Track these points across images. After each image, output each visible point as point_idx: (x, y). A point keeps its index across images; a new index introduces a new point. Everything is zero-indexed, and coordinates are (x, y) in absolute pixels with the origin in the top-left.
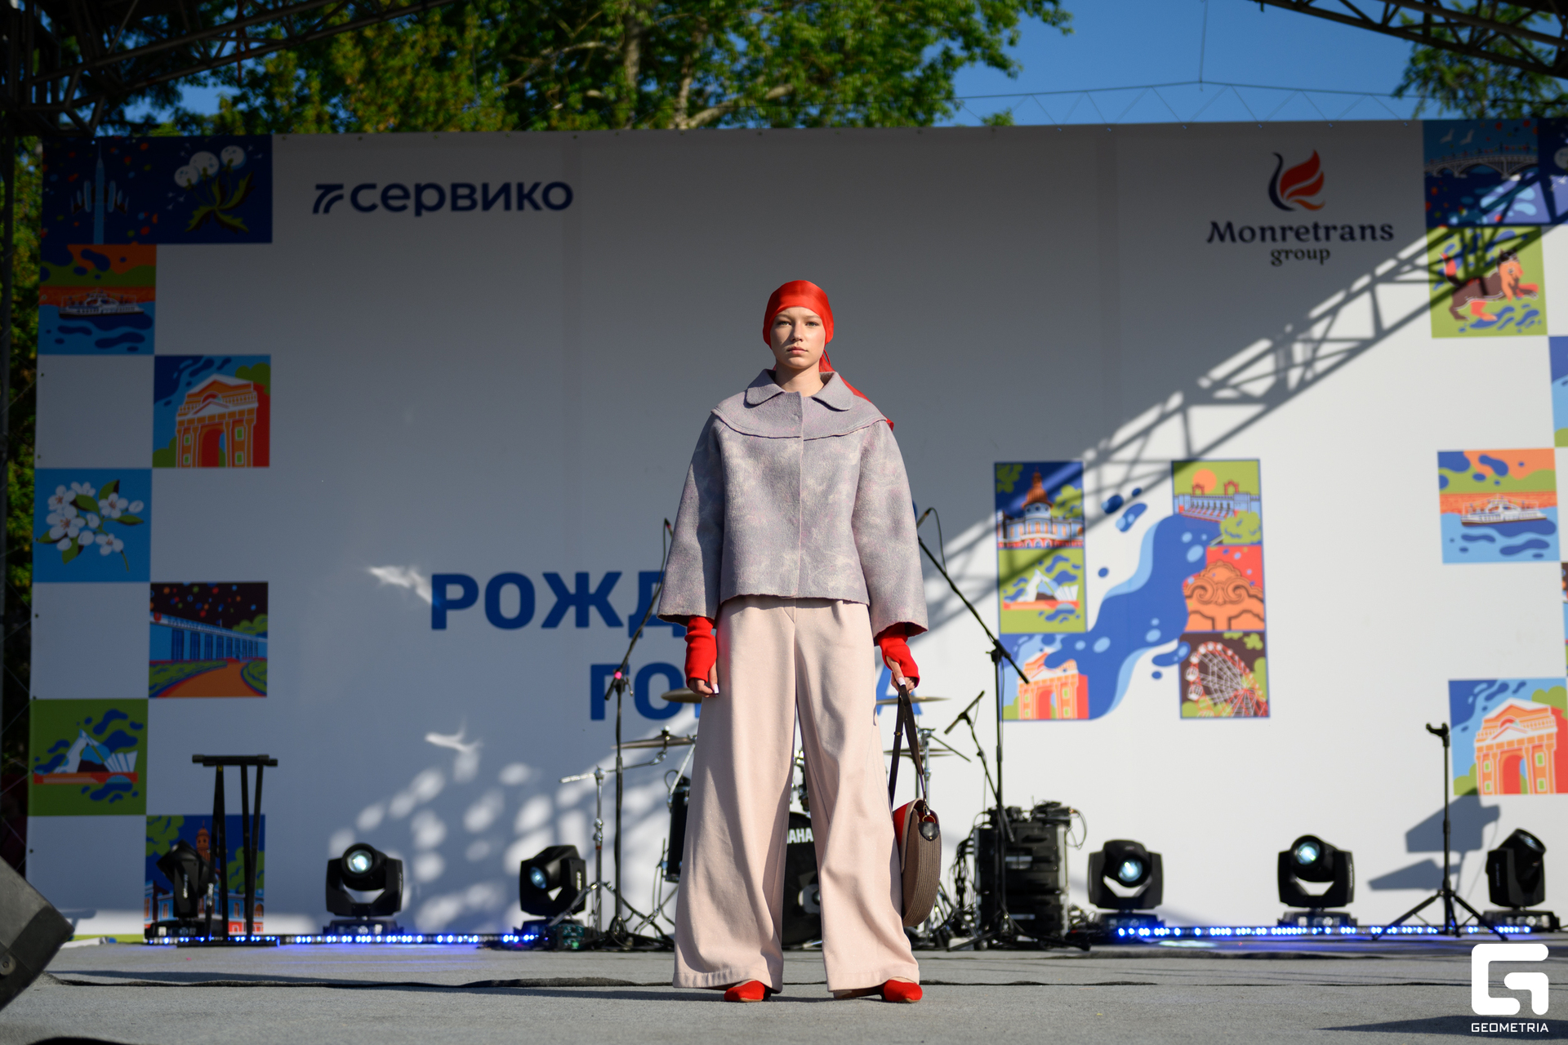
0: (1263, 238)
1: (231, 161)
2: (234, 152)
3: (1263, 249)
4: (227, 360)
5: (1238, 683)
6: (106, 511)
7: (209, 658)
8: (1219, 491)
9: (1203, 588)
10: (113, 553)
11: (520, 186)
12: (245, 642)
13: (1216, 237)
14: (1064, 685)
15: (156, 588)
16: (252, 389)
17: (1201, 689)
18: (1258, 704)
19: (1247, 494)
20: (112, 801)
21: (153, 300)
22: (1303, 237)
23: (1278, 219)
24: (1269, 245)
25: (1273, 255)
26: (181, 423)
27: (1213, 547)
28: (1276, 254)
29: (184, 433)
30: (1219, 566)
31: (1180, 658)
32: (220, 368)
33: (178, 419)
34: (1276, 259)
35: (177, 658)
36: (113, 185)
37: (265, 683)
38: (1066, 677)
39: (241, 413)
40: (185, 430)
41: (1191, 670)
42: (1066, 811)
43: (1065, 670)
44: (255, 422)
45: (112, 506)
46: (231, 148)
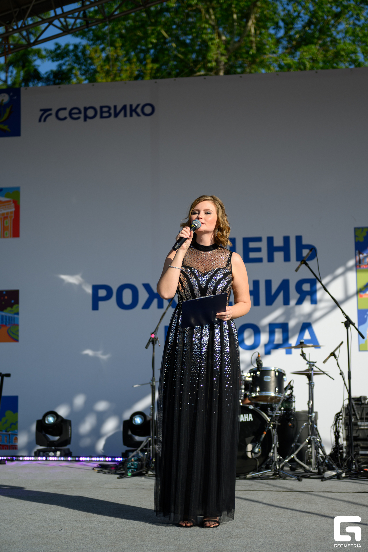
4: (1, 190)
11: (131, 106)
12: (9, 317)
16: (12, 202)
37: (18, 336)
39: (7, 213)
44: (13, 218)
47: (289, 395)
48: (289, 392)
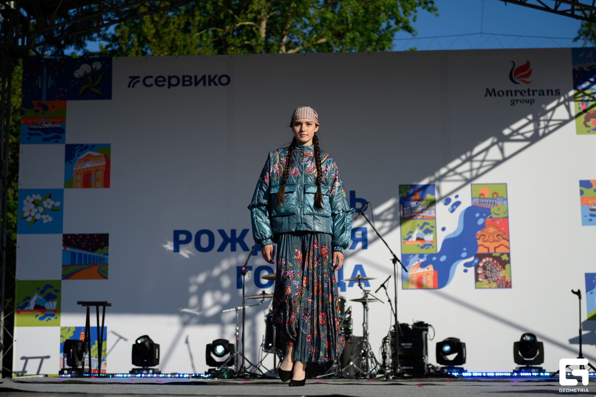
0: (507, 95)
1: (96, 67)
2: (97, 64)
3: (507, 99)
4: (94, 146)
5: (499, 274)
6: (46, 206)
7: (85, 264)
8: (491, 196)
9: (484, 235)
10: (48, 222)
11: (210, 76)
12: (99, 257)
13: (488, 95)
14: (428, 275)
15: (65, 236)
16: (103, 157)
17: (483, 277)
18: (507, 283)
19: (502, 197)
20: (47, 321)
21: (65, 122)
22: (524, 94)
23: (513, 87)
24: (510, 98)
25: (511, 101)
26: (76, 171)
27: (488, 219)
28: (513, 101)
29: (77, 175)
30: (491, 227)
31: (475, 264)
32: (91, 149)
33: (74, 169)
34: (513, 103)
35: (73, 264)
36: (50, 77)
37: (107, 274)
38: (429, 272)
39: (99, 166)
40: (77, 173)
41: (479, 269)
42: (427, 325)
43: (428, 269)
44: (104, 170)
45: (48, 203)
46: (96, 63)
47: (348, 318)
48: (348, 316)
